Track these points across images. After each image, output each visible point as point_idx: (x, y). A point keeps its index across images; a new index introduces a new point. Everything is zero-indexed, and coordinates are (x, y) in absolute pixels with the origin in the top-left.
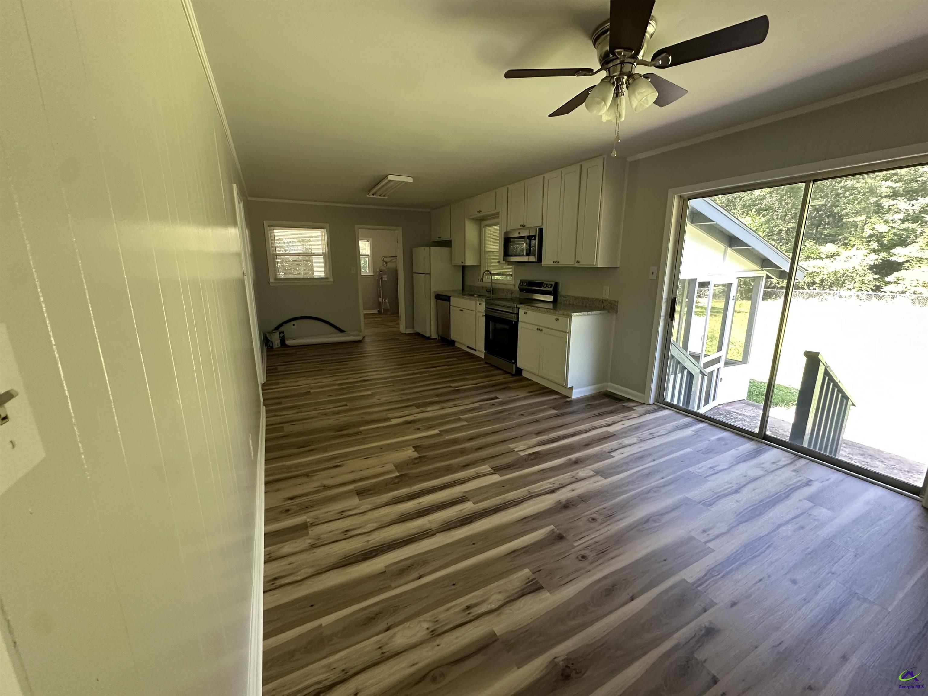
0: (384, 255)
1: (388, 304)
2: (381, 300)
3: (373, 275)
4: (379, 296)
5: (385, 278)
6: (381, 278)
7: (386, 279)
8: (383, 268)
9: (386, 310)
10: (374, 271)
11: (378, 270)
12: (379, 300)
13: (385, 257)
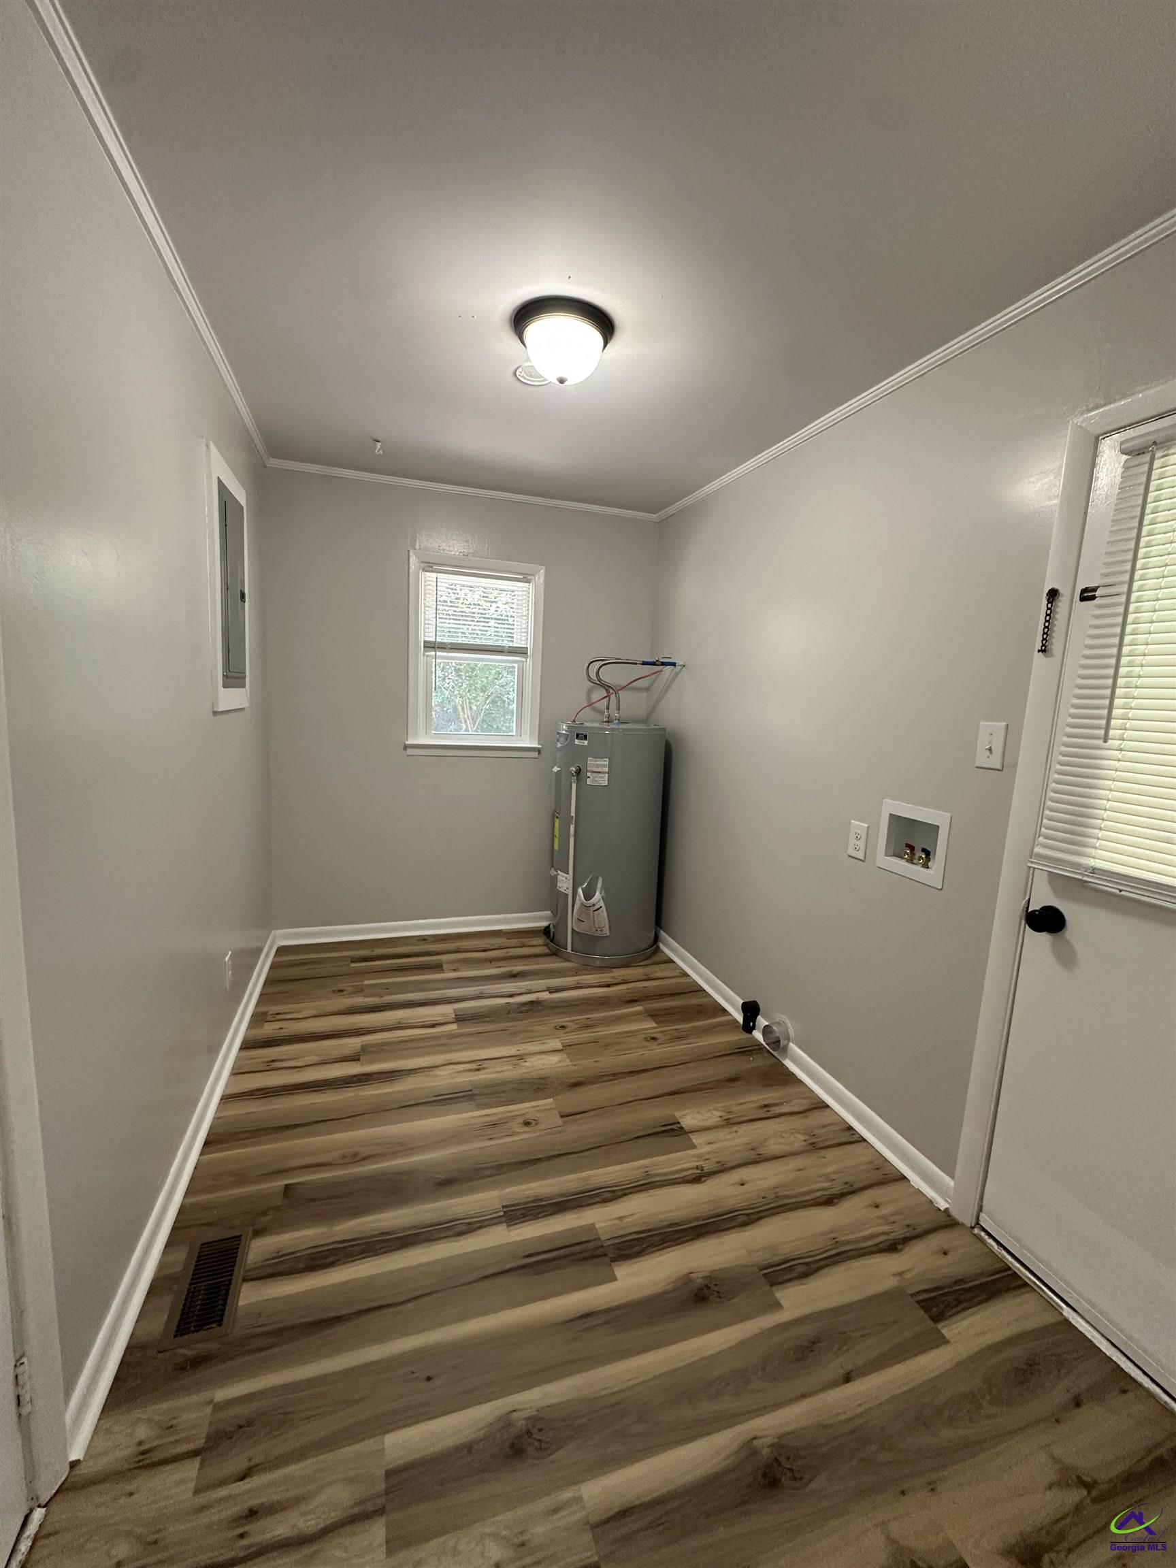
0: (603, 655)
1: (604, 913)
2: (565, 882)
3: (539, 751)
4: (555, 860)
5: (599, 772)
6: (579, 772)
7: (604, 780)
8: (591, 722)
9: (587, 942)
10: (545, 730)
11: (564, 729)
12: (554, 880)
13: (605, 663)
